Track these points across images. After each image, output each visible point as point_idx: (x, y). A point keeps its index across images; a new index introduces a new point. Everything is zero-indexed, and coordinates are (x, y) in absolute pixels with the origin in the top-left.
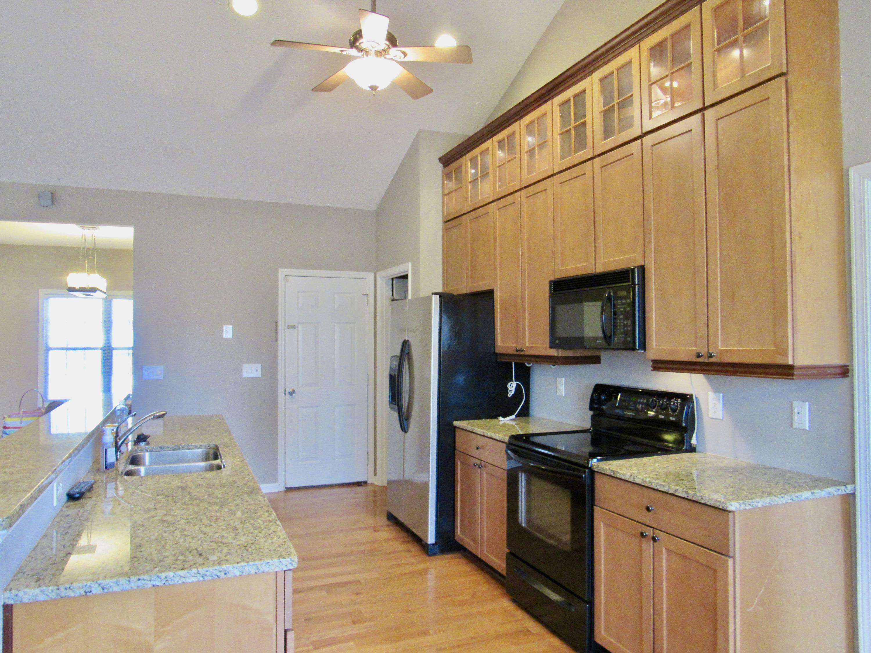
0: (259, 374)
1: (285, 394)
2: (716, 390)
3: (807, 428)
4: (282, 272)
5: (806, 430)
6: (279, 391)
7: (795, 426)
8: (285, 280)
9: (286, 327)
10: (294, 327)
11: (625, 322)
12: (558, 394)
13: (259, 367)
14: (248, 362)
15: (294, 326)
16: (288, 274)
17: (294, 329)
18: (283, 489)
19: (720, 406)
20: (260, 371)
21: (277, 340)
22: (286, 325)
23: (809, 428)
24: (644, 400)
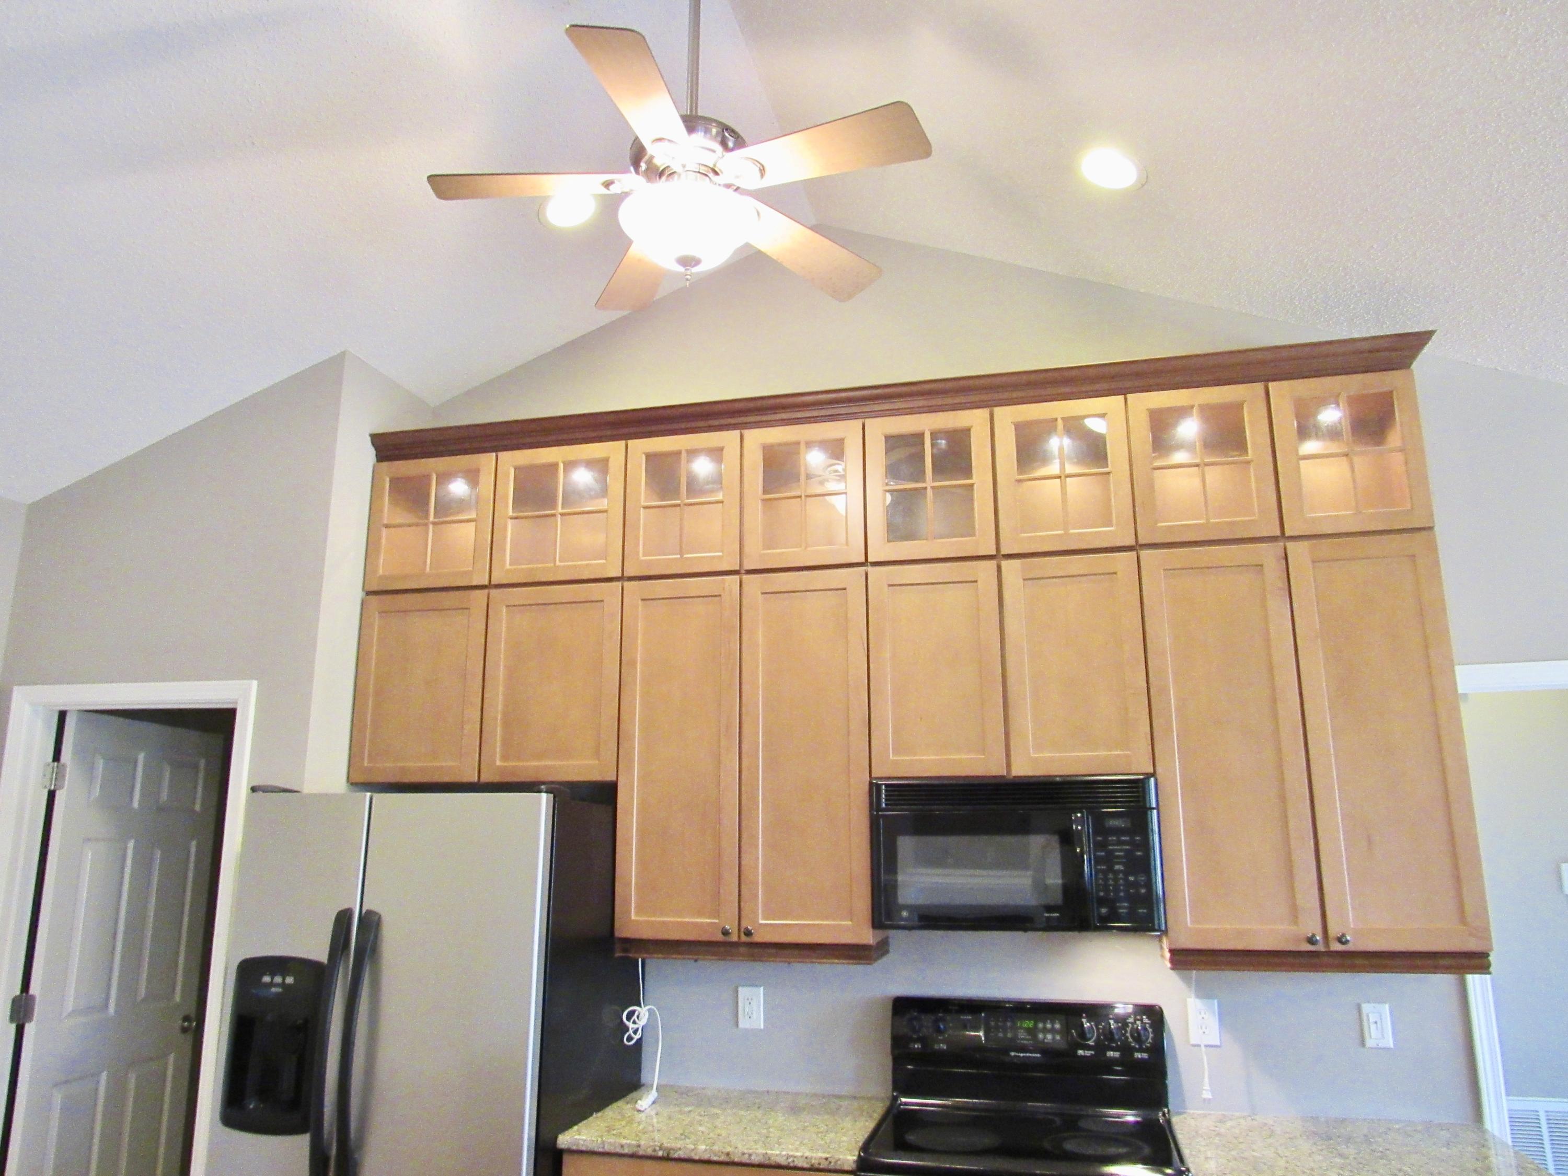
2: (1203, 993)
3: (1392, 1046)
5: (1389, 1049)
7: (1370, 1043)
11: (1131, 878)
12: (744, 1023)
19: (1213, 1022)
23: (1394, 1044)
24: (1053, 1023)
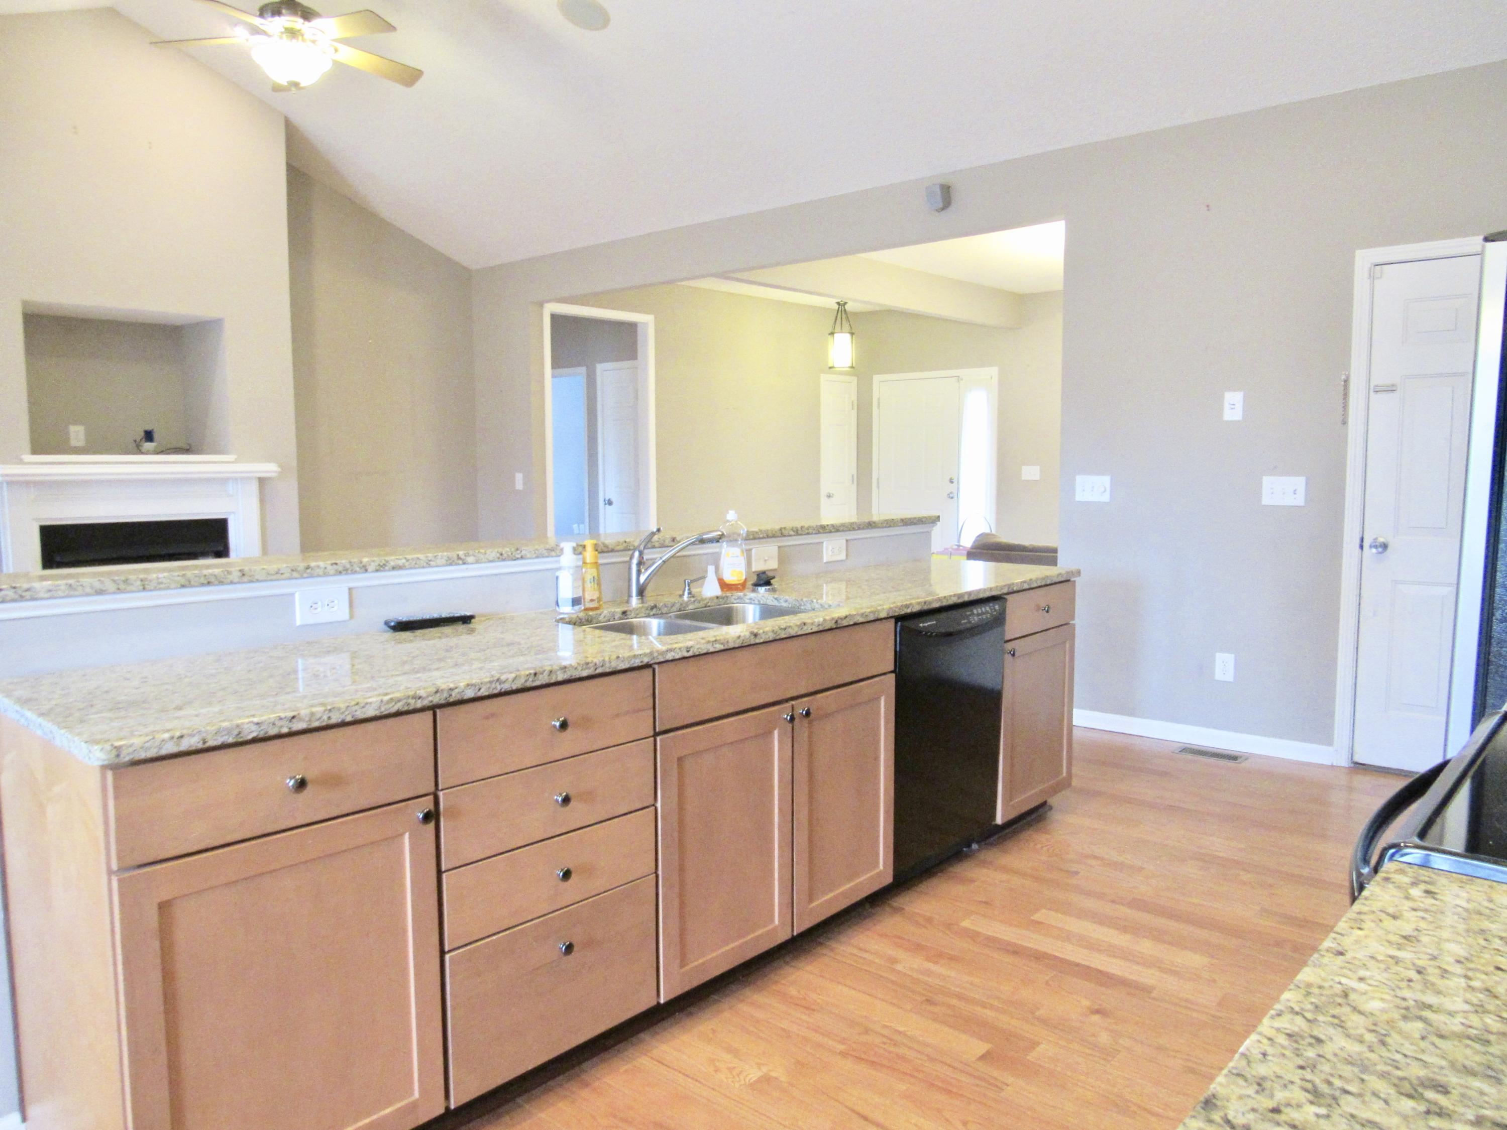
0: (1300, 500)
1: (1361, 547)
4: (1364, 258)
6: (1347, 538)
8: (1372, 277)
9: (1372, 390)
10: (1391, 389)
13: (1300, 482)
14: (1274, 471)
15: (1393, 385)
16: (1381, 261)
17: (1391, 395)
18: (1343, 761)
20: (1301, 490)
21: (1345, 423)
22: (1372, 387)
